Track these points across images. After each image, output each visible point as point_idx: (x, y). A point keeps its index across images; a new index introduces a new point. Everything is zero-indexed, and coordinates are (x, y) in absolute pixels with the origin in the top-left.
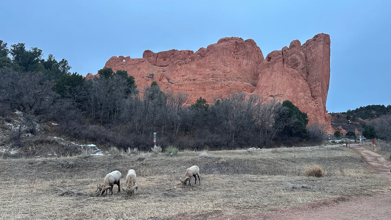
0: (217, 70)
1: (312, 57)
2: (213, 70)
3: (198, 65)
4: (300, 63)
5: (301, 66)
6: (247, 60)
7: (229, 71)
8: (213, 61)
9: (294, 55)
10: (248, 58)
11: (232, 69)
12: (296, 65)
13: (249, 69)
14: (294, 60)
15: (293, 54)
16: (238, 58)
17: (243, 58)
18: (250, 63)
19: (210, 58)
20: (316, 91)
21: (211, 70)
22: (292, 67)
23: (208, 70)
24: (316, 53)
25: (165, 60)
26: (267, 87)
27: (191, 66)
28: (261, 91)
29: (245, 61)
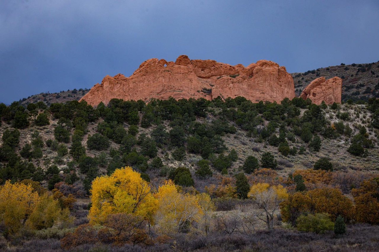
0: (266, 94)
2: (263, 93)
3: (249, 86)
6: (288, 89)
7: (275, 97)
8: (261, 84)
11: (277, 95)
16: (281, 86)
17: (285, 86)
18: (290, 92)
19: (259, 81)
21: (261, 93)
23: (258, 93)
24: (337, 93)
25: (202, 70)
29: (286, 89)
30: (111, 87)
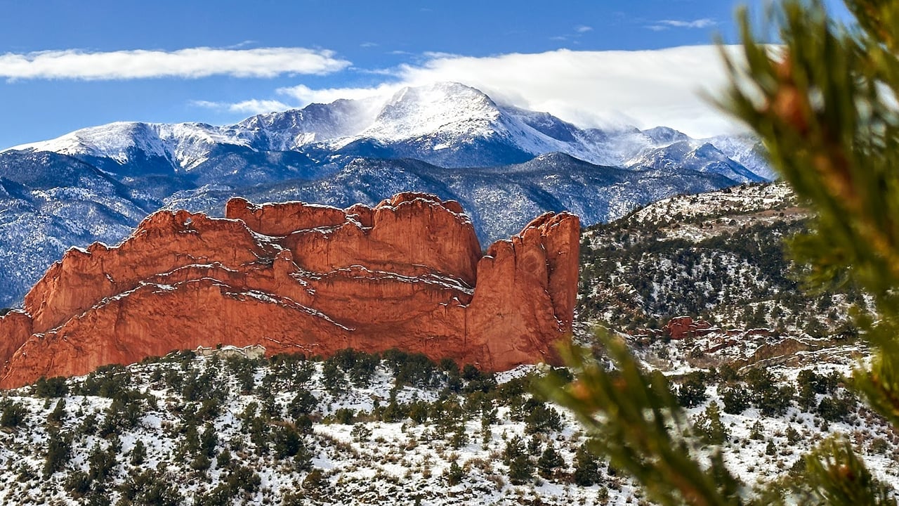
0: (399, 258)
1: (554, 251)
3: (362, 244)
4: (539, 264)
5: (540, 269)
6: (453, 244)
7: (421, 261)
8: (391, 240)
9: (531, 252)
10: (453, 240)
11: (427, 257)
12: (534, 267)
13: (457, 258)
14: (531, 259)
15: (529, 249)
16: (437, 239)
17: (446, 240)
18: (458, 249)
19: (385, 234)
20: (560, 306)
22: (527, 270)
24: (560, 245)
25: (278, 222)
26: (491, 299)
27: (349, 246)
28: (482, 305)
29: (448, 245)
30: (77, 268)
